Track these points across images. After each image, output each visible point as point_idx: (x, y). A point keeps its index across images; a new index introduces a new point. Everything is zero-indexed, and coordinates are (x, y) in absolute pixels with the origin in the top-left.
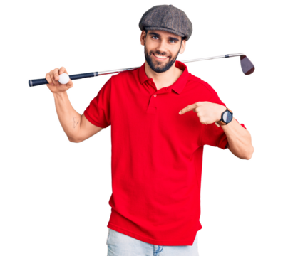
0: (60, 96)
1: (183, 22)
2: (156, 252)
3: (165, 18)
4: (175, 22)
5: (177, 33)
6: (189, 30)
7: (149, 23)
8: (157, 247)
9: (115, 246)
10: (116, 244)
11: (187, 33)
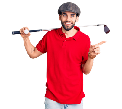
0: (26, 39)
1: (76, 7)
2: (65, 107)
3: (68, 6)
4: (73, 8)
5: (74, 12)
6: (79, 11)
7: (62, 9)
8: (65, 105)
9: (48, 105)
10: (48, 104)
11: (78, 12)
